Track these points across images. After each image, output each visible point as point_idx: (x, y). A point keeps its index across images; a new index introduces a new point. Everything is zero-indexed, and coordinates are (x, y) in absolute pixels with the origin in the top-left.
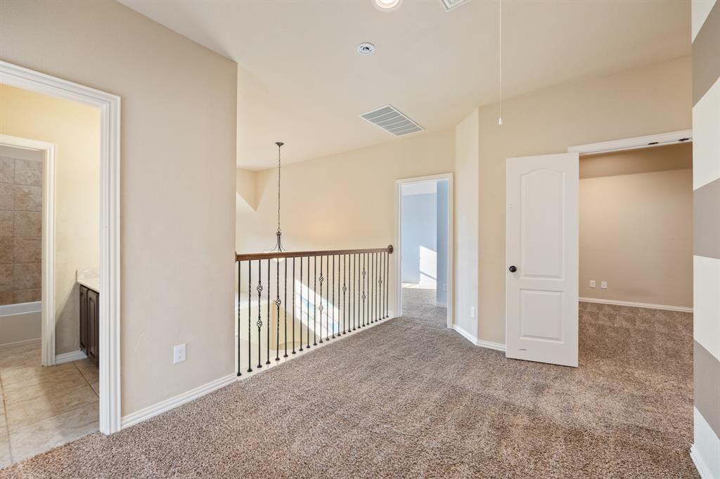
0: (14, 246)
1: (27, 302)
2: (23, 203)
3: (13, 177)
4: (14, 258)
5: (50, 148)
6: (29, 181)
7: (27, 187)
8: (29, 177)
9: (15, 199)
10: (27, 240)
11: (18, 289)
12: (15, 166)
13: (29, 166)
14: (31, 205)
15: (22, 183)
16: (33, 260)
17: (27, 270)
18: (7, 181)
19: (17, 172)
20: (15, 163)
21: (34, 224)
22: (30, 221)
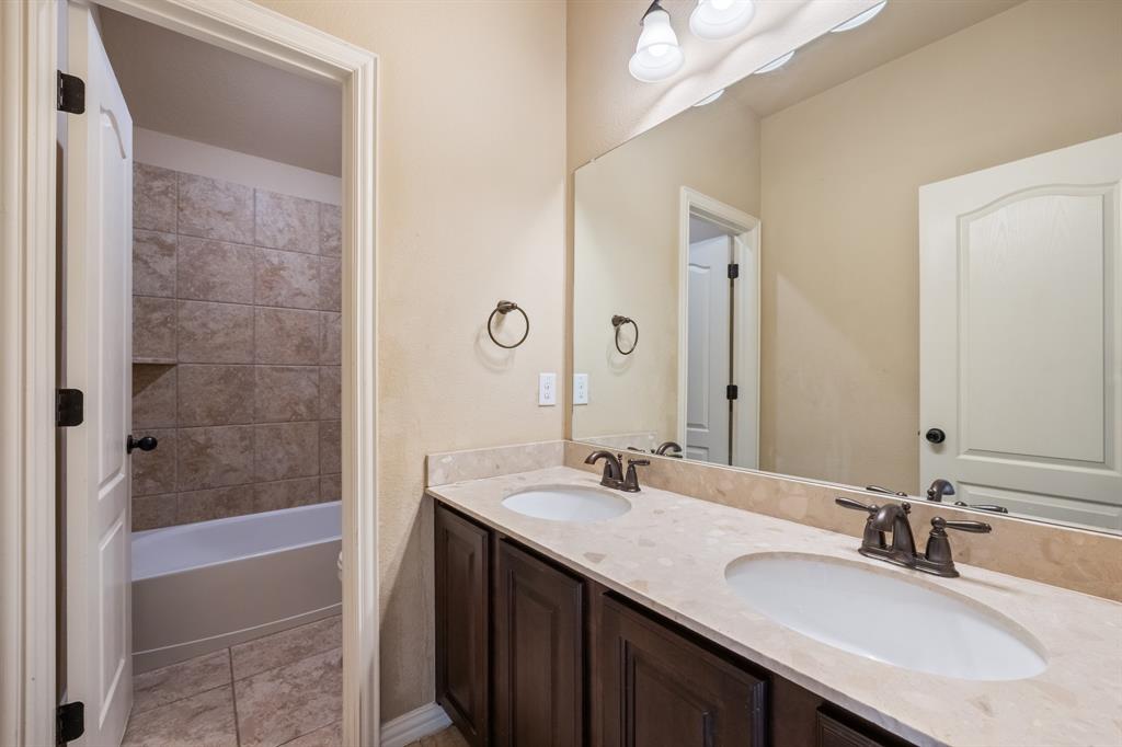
0: (255, 384)
1: (278, 508)
2: (271, 288)
3: (253, 231)
4: (255, 411)
5: (364, 68)
6: (282, 241)
7: (275, 252)
8: (280, 231)
9: (255, 279)
10: (276, 370)
11: (261, 480)
12: (255, 206)
13: (279, 206)
14: (284, 292)
15: (268, 243)
16: (288, 415)
17: (279, 436)
18: (242, 239)
19: (258, 220)
20: (255, 197)
21: (289, 336)
22: (281, 329)
